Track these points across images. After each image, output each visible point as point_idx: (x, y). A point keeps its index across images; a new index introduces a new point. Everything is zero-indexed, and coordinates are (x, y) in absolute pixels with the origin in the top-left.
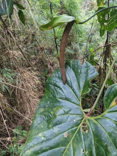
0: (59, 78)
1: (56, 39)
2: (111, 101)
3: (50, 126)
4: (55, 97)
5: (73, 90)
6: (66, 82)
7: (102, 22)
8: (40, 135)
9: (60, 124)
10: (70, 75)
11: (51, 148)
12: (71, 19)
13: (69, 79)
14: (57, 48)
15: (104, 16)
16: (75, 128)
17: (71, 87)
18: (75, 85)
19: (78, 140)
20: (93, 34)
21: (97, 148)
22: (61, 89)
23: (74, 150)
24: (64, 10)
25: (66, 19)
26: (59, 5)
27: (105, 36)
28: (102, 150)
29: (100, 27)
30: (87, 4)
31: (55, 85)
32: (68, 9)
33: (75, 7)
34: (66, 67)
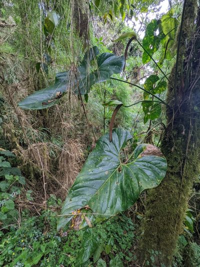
0: (107, 138)
1: (104, 119)
2: (138, 154)
3: (97, 166)
4: (103, 149)
5: (115, 146)
6: (111, 141)
7: (146, 111)
8: (90, 170)
9: (104, 166)
10: (115, 137)
11: (96, 179)
12: (120, 103)
13: (113, 139)
14: (104, 127)
15: (148, 107)
16: (113, 170)
17: (115, 145)
18: (117, 143)
19: (114, 177)
20: (139, 122)
21: (126, 181)
22: (107, 145)
23: (111, 182)
24: (115, 97)
25: (117, 102)
26: (112, 93)
27: (148, 123)
28: (129, 181)
29: (144, 115)
30: (137, 95)
31: (104, 142)
32: (119, 97)
33: (125, 97)
34: (113, 132)
